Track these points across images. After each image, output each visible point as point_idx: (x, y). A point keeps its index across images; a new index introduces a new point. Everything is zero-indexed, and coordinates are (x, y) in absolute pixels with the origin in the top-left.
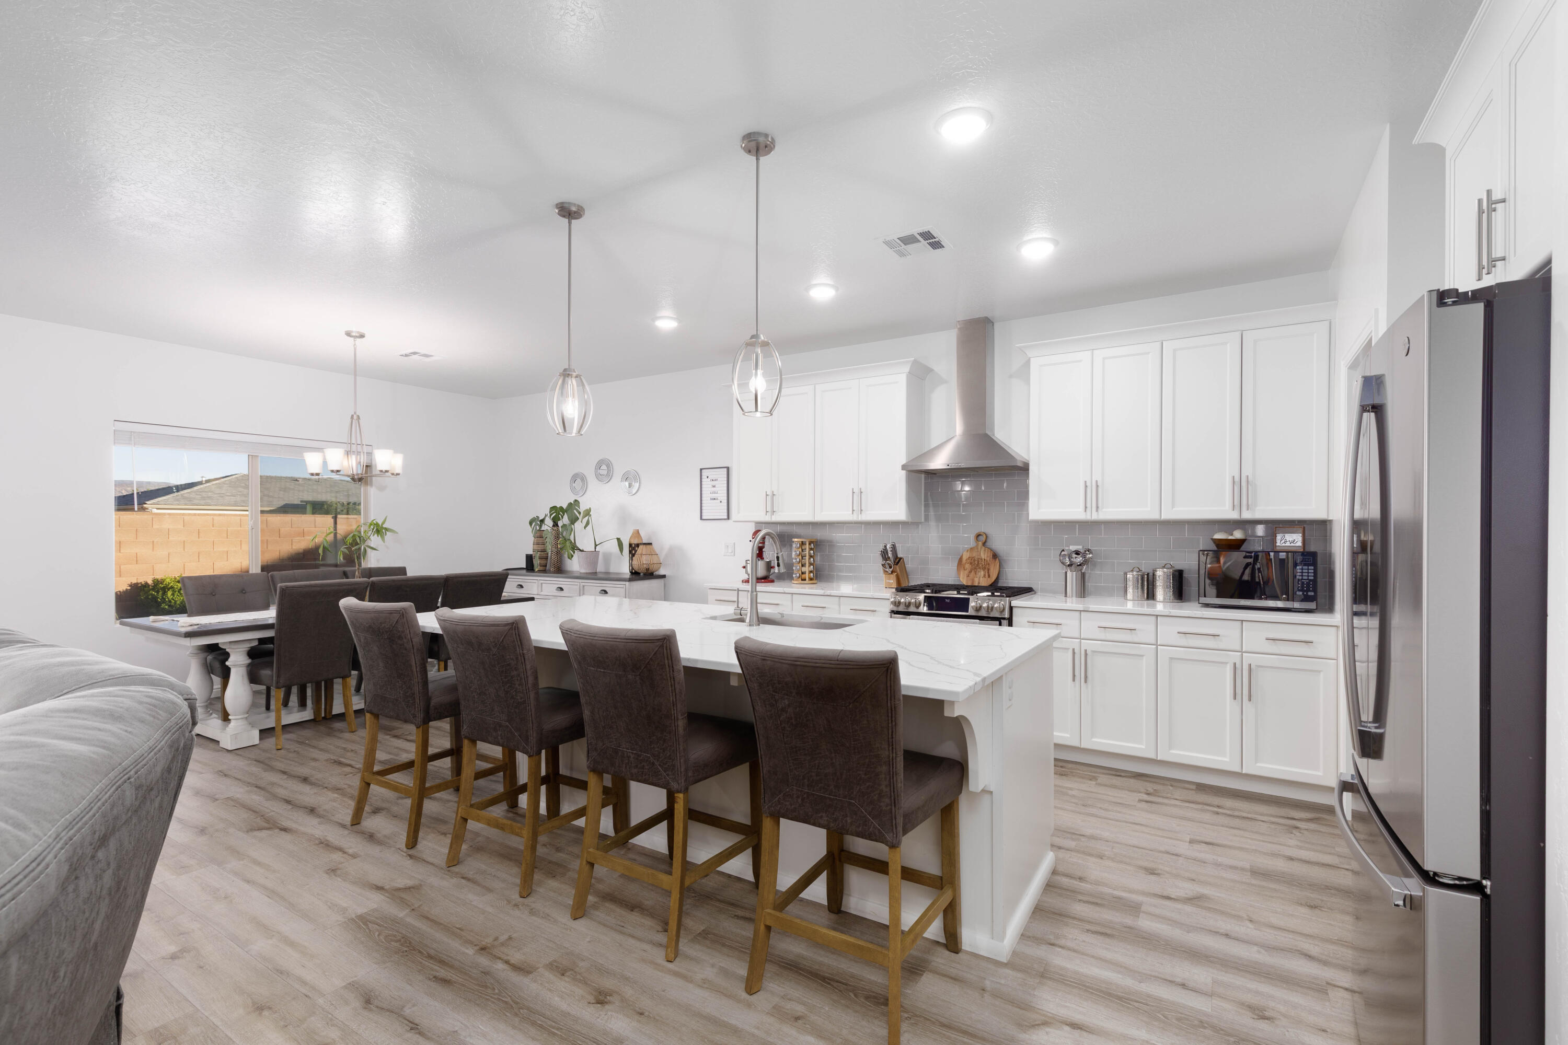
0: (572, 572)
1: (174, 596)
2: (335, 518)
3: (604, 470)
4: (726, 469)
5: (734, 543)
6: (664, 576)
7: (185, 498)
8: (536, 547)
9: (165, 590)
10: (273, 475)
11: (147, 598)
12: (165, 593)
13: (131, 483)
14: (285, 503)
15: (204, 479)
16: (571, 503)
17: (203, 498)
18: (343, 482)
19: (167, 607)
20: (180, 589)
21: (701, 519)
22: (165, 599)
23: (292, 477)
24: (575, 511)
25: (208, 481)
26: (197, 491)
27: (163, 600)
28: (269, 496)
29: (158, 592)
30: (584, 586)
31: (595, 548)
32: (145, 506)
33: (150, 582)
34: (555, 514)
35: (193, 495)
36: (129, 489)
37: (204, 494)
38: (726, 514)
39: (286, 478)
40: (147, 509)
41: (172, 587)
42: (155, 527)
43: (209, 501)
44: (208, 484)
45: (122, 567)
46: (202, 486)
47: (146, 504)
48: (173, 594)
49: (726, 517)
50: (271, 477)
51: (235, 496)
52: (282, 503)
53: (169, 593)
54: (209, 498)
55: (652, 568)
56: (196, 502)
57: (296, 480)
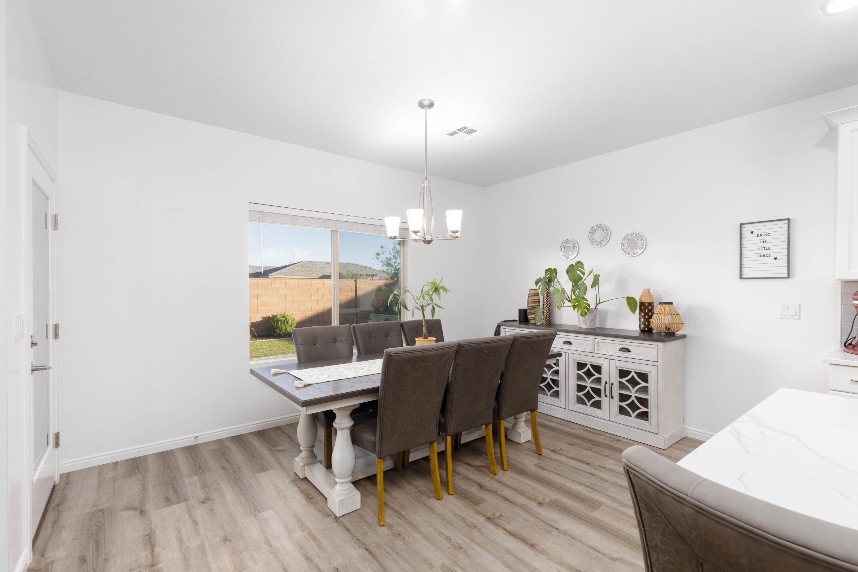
0: (560, 325)
1: (281, 325)
2: (356, 281)
3: (599, 235)
4: (786, 222)
5: (800, 305)
6: (684, 336)
7: (284, 272)
8: (531, 303)
9: (277, 321)
10: (318, 261)
11: (269, 325)
12: (277, 323)
13: (260, 267)
14: (323, 274)
15: (291, 264)
16: (573, 265)
17: (291, 273)
18: (348, 264)
19: (278, 331)
20: (284, 321)
21: (741, 278)
22: (277, 326)
23: (326, 262)
24: (578, 272)
25: (293, 264)
26: (288, 269)
27: (277, 328)
28: (317, 271)
29: (274, 323)
30: (598, 342)
31: (597, 306)
32: (269, 276)
33: (271, 316)
34: (549, 275)
35: (287, 271)
36: (259, 270)
37: (291, 271)
38: (786, 272)
39: (324, 262)
40: (269, 278)
41: (281, 320)
42: (273, 286)
43: (293, 274)
44: (293, 266)
45: (258, 308)
46: (290, 267)
47: (269, 275)
48: (281, 324)
49: (786, 276)
50: (318, 262)
51: (303, 271)
52: (322, 275)
53: (280, 323)
54: (293, 272)
55: (673, 328)
56: (288, 274)
57: (328, 263)
